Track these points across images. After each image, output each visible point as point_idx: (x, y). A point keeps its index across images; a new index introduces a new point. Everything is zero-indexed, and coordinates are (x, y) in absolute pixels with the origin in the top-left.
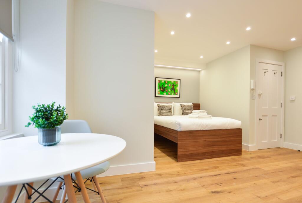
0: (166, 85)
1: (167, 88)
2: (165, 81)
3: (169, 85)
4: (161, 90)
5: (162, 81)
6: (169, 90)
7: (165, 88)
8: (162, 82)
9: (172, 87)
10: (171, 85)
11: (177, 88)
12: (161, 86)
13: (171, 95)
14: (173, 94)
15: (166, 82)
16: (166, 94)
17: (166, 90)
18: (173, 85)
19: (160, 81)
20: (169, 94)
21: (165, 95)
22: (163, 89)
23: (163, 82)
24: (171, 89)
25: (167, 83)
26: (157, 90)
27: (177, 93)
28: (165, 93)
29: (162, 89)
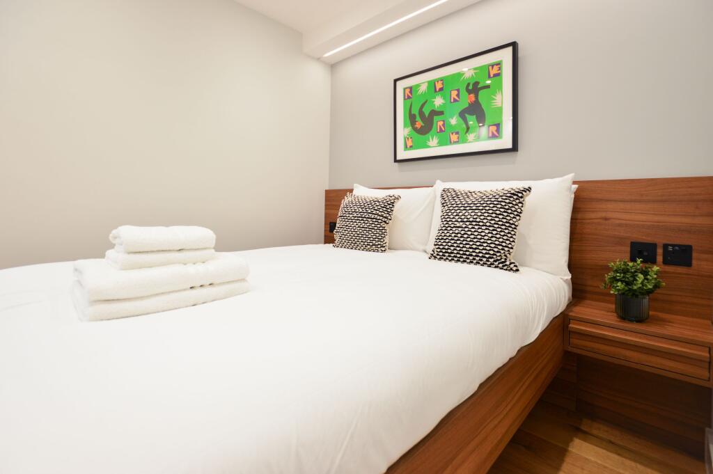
0: (438, 102)
1: (441, 113)
2: (433, 84)
3: (454, 93)
4: (415, 129)
5: (418, 86)
6: (454, 121)
7: (434, 113)
8: (420, 92)
9: (465, 100)
10: (464, 93)
11: (498, 97)
12: (415, 111)
13: (465, 141)
14: (471, 137)
15: (439, 86)
16: (440, 144)
17: (441, 123)
18: (469, 92)
19: (411, 88)
20: (454, 137)
21: (434, 147)
22: (424, 122)
23: (423, 88)
24: (462, 115)
25: (441, 89)
26: (403, 131)
27: (498, 126)
28: (433, 141)
29: (419, 123)
